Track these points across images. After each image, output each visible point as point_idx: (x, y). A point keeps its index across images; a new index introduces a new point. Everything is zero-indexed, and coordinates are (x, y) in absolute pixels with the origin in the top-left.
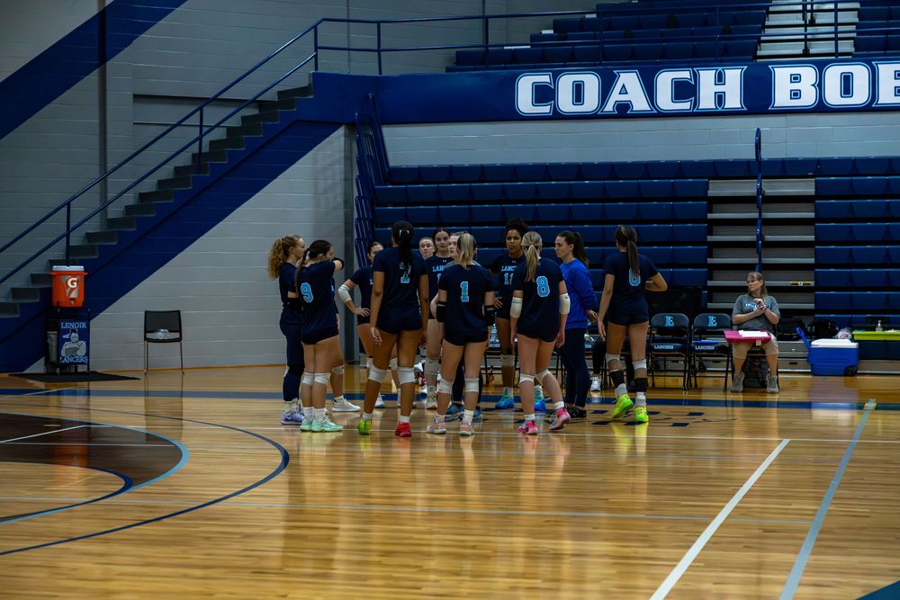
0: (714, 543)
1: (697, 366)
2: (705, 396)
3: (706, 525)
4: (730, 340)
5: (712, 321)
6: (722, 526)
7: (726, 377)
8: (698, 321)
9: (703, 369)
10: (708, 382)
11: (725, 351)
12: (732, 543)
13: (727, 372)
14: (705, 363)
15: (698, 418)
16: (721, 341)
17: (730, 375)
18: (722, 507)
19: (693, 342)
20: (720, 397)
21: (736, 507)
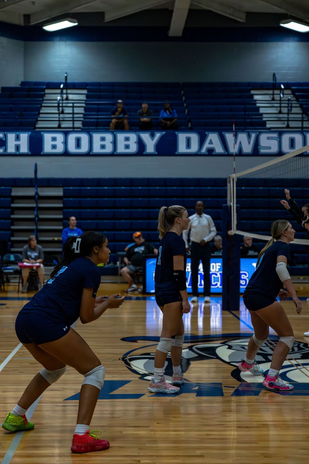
0: (5, 371)
1: (5, 279)
2: (9, 295)
4: (21, 266)
5: (12, 258)
6: (10, 362)
7: (19, 286)
9: (8, 281)
10: (11, 288)
11: (18, 272)
12: (13, 370)
13: (19, 283)
14: (9, 279)
15: (4, 307)
16: (17, 267)
17: (21, 284)
18: (11, 352)
19: (3, 268)
20: (16, 295)
21: (18, 352)
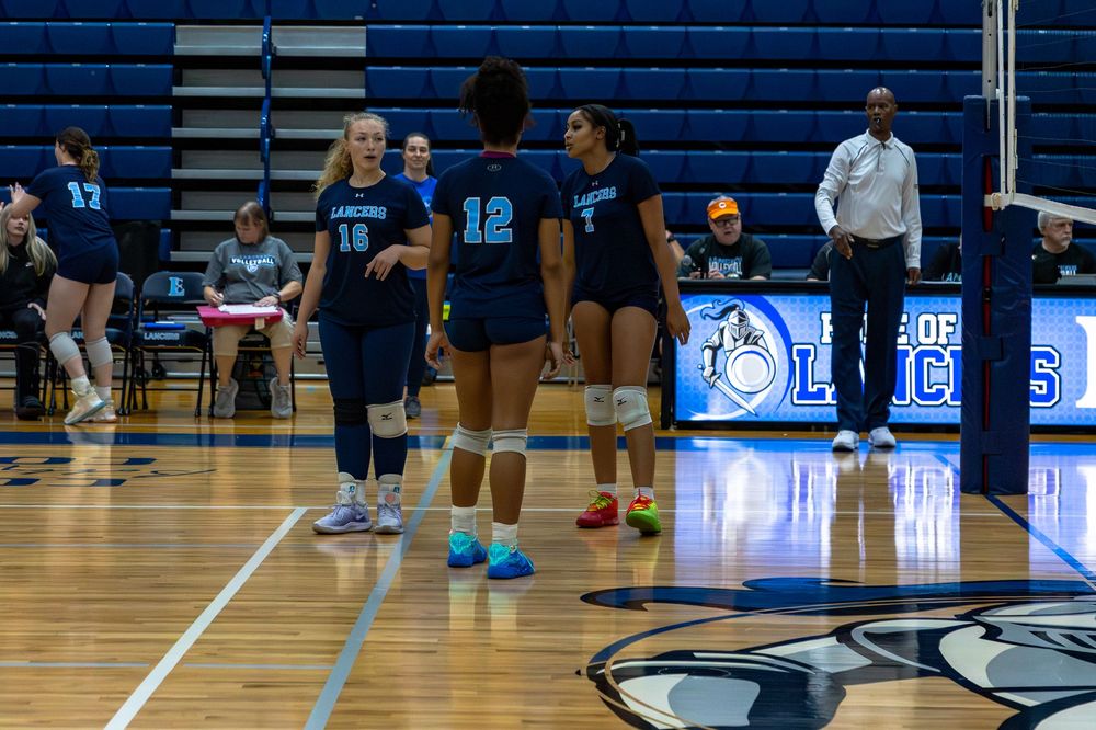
1: (148, 366)
2: (163, 426)
3: (140, 677)
4: (205, 320)
5: (176, 288)
6: (171, 677)
7: (200, 390)
8: (150, 286)
9: (160, 374)
10: (168, 400)
11: (198, 341)
12: (185, 711)
13: (202, 379)
14: (163, 364)
15: (145, 469)
16: (191, 322)
17: (207, 386)
18: (173, 642)
19: (141, 325)
20: (189, 427)
21: (198, 642)
